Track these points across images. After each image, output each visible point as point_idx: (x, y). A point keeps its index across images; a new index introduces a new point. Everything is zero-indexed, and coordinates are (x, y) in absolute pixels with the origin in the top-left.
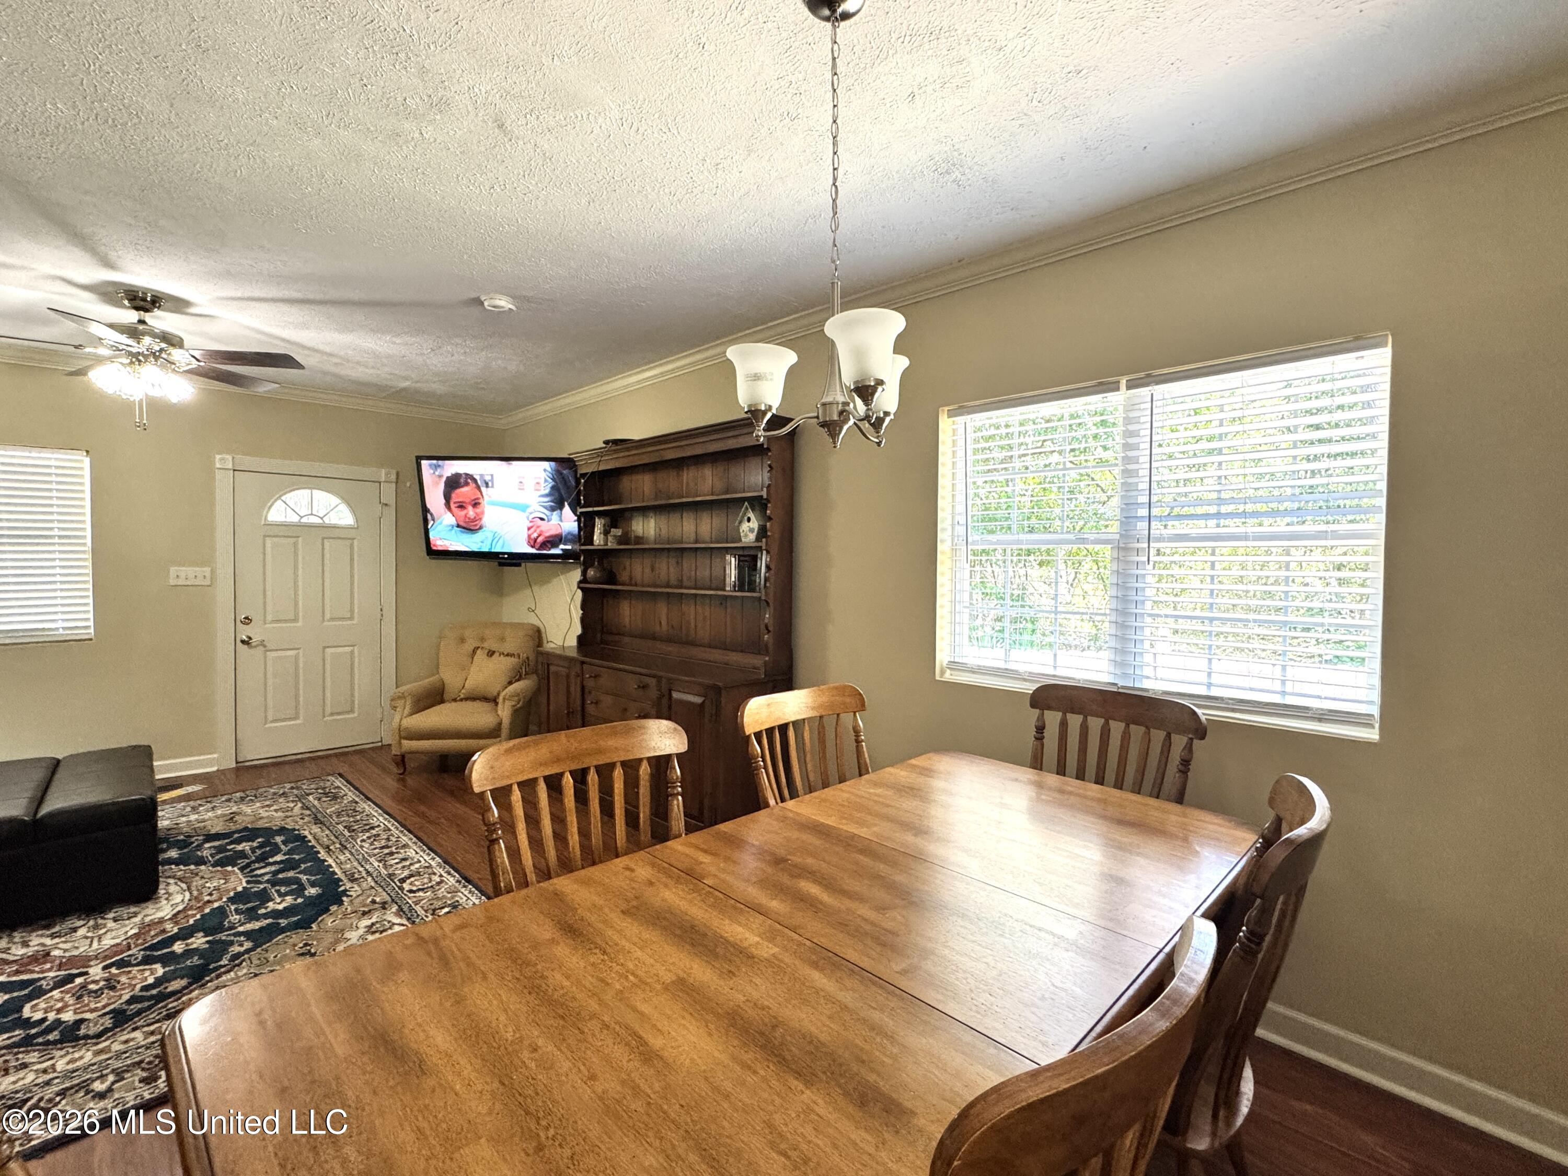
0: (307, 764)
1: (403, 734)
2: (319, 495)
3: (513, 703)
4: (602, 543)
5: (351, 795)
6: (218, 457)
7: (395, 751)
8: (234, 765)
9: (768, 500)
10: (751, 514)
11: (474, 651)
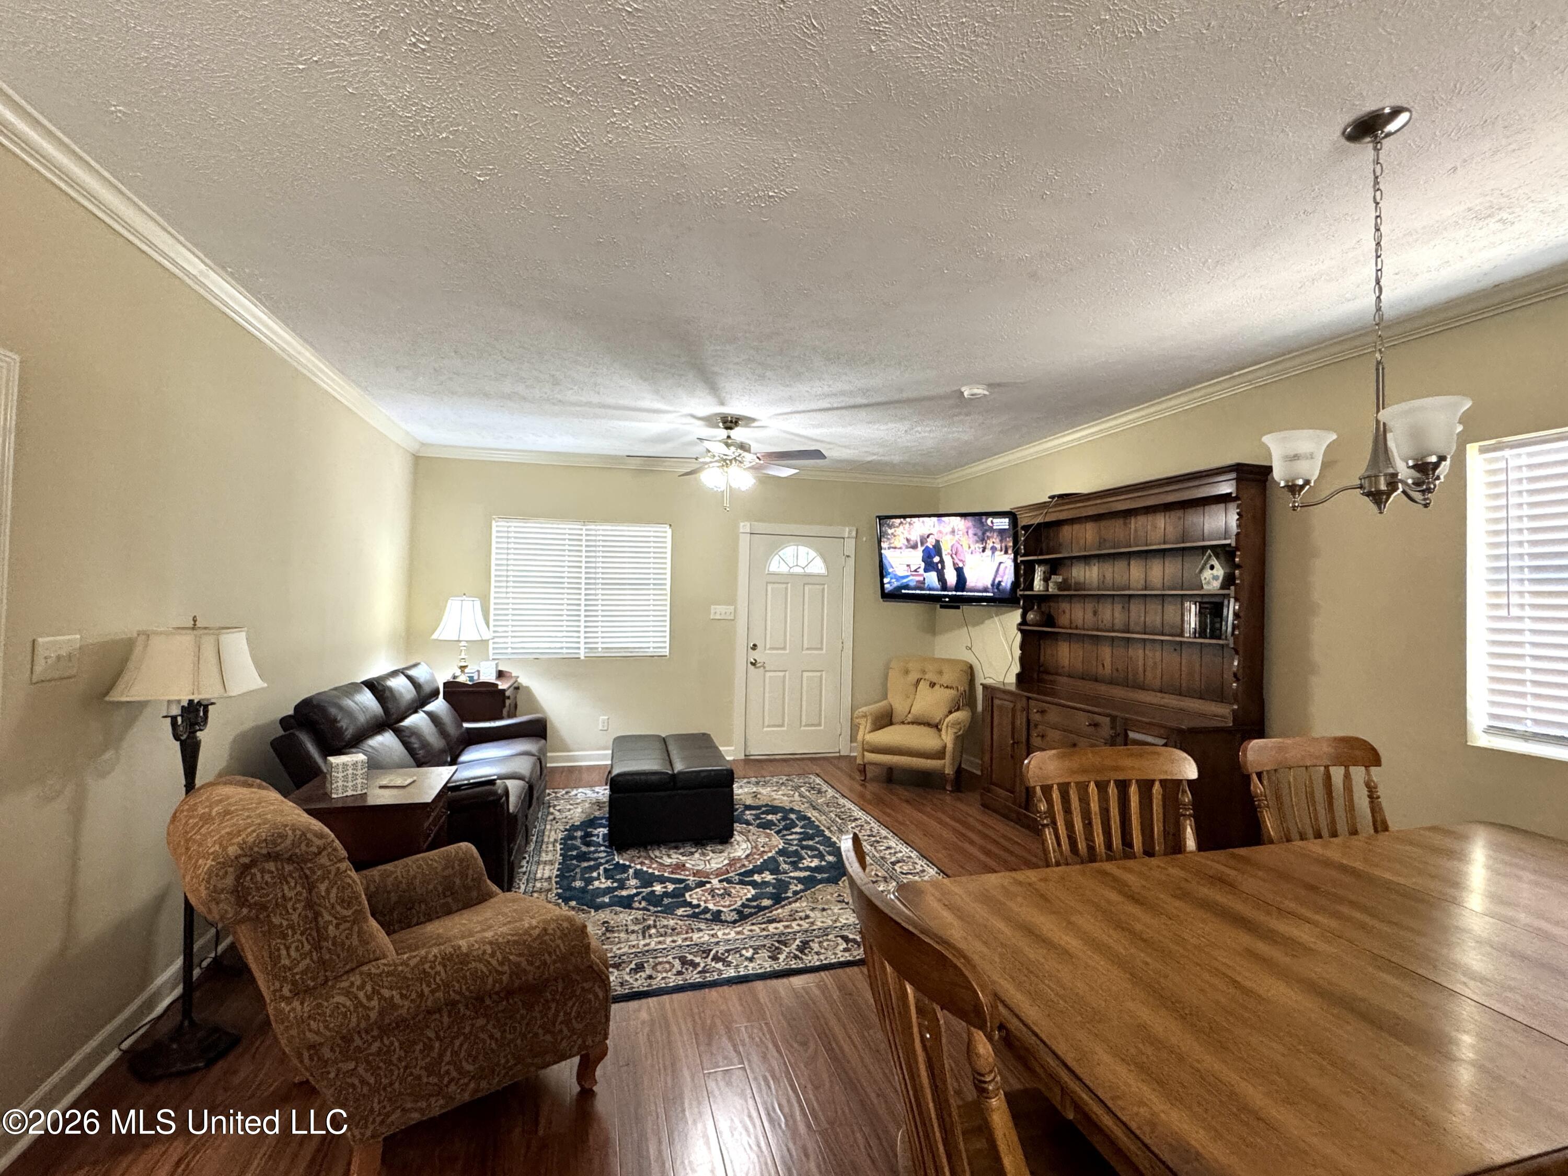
0: (791, 762)
1: (866, 747)
2: (803, 550)
3: (955, 731)
4: (1041, 588)
5: (831, 792)
6: (742, 524)
7: (859, 761)
8: (743, 757)
9: (1237, 548)
10: (1214, 562)
11: (918, 681)
